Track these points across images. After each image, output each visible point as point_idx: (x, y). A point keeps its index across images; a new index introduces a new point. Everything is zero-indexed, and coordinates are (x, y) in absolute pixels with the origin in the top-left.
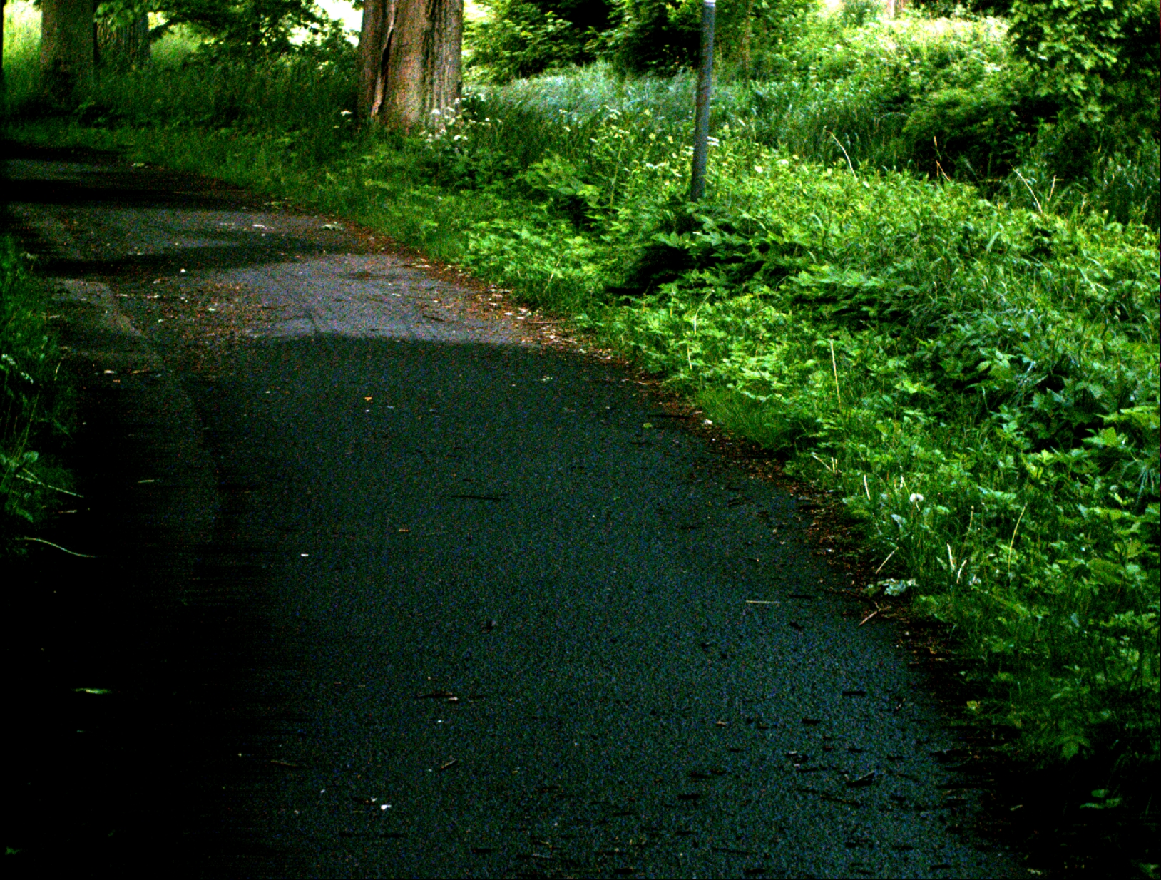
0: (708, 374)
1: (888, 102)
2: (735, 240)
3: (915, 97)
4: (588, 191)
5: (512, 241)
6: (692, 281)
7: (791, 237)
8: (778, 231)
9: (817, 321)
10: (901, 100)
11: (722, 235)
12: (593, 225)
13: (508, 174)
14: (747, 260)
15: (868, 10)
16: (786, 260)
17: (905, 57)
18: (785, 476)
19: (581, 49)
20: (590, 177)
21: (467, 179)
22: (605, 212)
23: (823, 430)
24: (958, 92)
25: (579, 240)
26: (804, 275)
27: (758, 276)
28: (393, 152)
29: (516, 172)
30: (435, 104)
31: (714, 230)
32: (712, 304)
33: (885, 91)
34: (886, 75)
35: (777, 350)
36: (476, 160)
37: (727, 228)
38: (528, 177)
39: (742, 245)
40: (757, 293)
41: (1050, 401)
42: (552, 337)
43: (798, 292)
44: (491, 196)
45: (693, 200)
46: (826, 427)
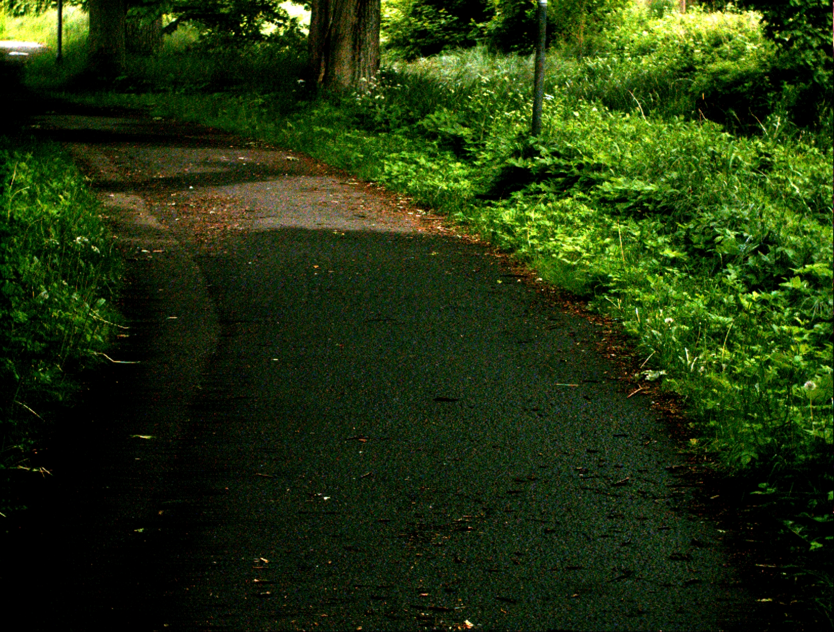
0: (540, 249)
1: (679, 71)
2: (563, 162)
3: (697, 67)
4: (465, 132)
5: (414, 166)
6: (532, 190)
7: (598, 159)
8: (590, 155)
9: (614, 214)
10: (690, 69)
11: (553, 159)
12: (468, 155)
13: (412, 121)
14: (569, 175)
15: (666, 7)
16: (595, 175)
17: (691, 40)
18: (587, 312)
19: (465, 37)
20: (467, 123)
21: (383, 125)
22: (476, 146)
23: (613, 282)
24: (728, 64)
25: (459, 164)
26: (606, 183)
27: (576, 185)
28: (333, 109)
29: (417, 120)
30: (362, 75)
31: (547, 156)
32: (545, 204)
33: (677, 64)
34: (678, 52)
35: (586, 233)
36: (390, 112)
37: (555, 154)
38: (425, 123)
39: (566, 166)
40: (575, 196)
41: (760, 261)
42: (439, 227)
43: (602, 195)
44: (400, 137)
45: (534, 135)
46: (615, 279)
